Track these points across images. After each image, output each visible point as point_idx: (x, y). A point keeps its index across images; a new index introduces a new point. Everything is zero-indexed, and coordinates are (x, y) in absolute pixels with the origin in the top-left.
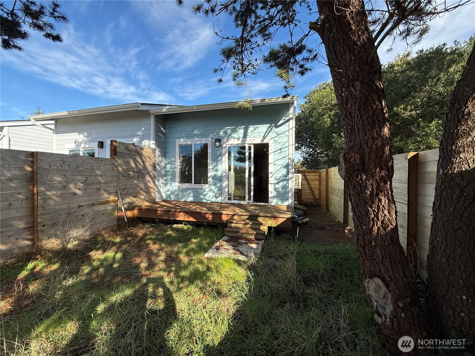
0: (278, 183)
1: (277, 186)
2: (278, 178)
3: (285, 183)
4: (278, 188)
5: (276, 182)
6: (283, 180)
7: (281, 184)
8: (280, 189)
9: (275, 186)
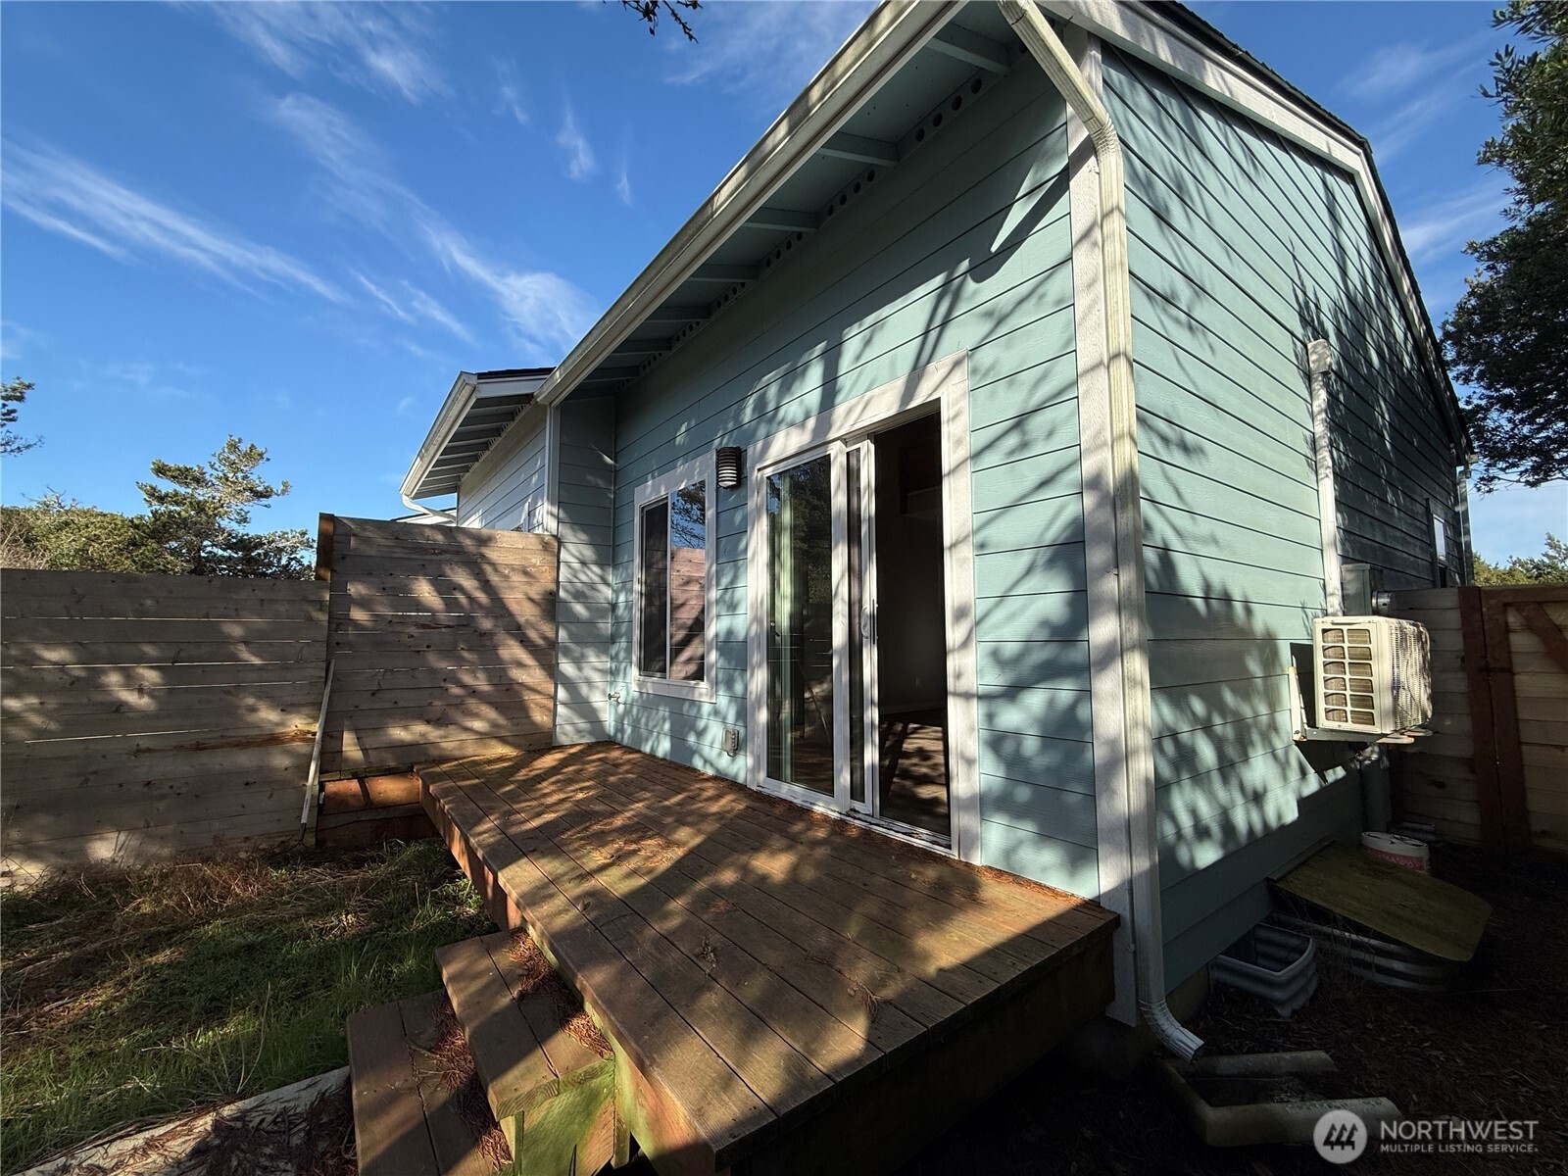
0: (1012, 692)
1: (1011, 717)
2: (1010, 649)
3: (1065, 692)
4: (1017, 735)
5: (994, 680)
6: (1049, 672)
7: (1036, 700)
8: (1031, 745)
9: (990, 717)
